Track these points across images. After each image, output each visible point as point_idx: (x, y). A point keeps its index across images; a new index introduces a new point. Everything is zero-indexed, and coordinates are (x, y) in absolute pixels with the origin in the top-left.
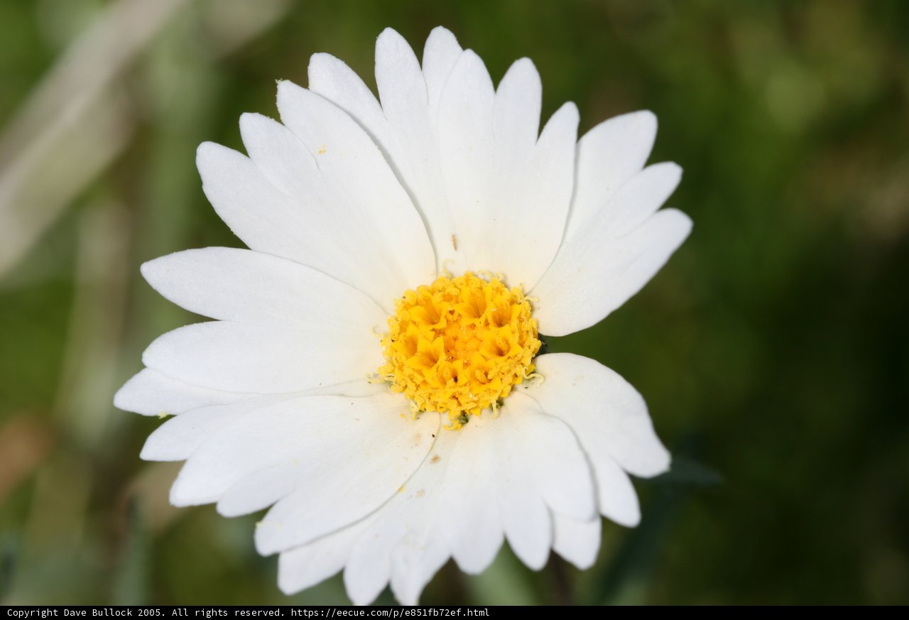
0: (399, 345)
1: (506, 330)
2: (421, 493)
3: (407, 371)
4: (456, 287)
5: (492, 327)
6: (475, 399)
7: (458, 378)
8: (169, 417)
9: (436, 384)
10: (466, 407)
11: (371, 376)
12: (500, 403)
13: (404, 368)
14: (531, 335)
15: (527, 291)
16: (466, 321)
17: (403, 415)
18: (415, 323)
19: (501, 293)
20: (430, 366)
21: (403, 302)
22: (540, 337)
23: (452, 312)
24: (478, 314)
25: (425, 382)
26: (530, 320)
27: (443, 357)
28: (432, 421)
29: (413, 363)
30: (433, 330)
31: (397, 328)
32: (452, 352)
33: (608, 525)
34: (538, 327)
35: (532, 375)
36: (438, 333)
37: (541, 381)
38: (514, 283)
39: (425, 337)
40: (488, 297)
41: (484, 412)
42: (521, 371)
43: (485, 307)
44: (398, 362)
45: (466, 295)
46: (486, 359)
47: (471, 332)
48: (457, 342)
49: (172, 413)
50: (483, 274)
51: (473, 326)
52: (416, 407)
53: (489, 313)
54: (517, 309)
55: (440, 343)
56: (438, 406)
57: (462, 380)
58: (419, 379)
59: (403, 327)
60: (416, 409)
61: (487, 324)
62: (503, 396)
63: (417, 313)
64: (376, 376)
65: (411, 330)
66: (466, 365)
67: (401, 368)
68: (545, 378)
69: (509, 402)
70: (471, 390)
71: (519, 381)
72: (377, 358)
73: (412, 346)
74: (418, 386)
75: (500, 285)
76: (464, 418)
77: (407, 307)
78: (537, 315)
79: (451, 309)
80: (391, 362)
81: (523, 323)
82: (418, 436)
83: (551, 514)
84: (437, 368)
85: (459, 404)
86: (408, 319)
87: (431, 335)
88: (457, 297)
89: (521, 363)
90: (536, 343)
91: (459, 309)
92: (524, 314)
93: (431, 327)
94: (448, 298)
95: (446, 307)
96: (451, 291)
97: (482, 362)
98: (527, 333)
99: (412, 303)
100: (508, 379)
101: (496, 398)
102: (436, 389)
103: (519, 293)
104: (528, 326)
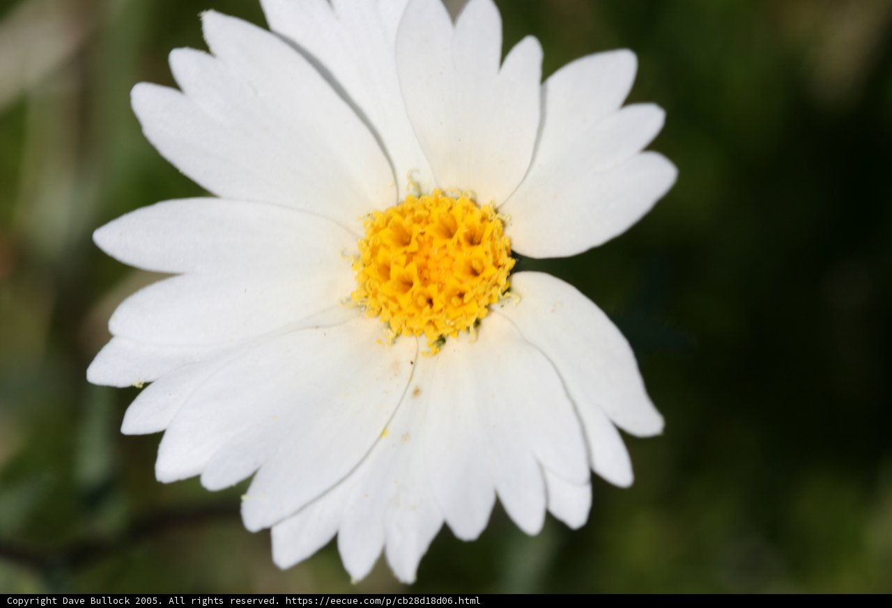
0: (372, 270)
1: (478, 251)
2: (406, 437)
3: (381, 299)
4: (425, 208)
5: (465, 247)
6: (452, 324)
7: (435, 301)
8: (146, 385)
9: (412, 310)
10: (445, 332)
11: (344, 300)
12: (478, 323)
13: (378, 296)
14: (504, 254)
15: (497, 205)
16: (439, 242)
17: (379, 341)
18: (385, 246)
19: (472, 212)
20: (406, 291)
21: (372, 225)
22: (513, 255)
23: (422, 234)
24: (449, 234)
25: (400, 309)
26: (503, 238)
27: (417, 283)
28: (408, 346)
29: (387, 289)
30: (405, 253)
31: (367, 255)
32: (426, 273)
33: (598, 483)
34: (511, 245)
35: (507, 294)
36: (410, 257)
37: (517, 300)
38: (485, 201)
39: (397, 263)
40: (458, 219)
41: (461, 333)
42: (497, 292)
43: (456, 227)
44: (371, 289)
45: (437, 213)
46: (461, 282)
47: (444, 252)
48: (429, 261)
49: (148, 380)
50: (452, 192)
51: (445, 247)
52: (390, 334)
53: (461, 233)
54: (489, 227)
55: (412, 269)
56: (415, 331)
57: (438, 304)
58: (393, 306)
59: (374, 252)
60: (392, 335)
61: (459, 243)
62: (480, 317)
63: (386, 235)
64: (349, 300)
65: (382, 254)
66: (440, 290)
67: (375, 295)
68: (521, 298)
69: (486, 323)
70: (447, 316)
71: (495, 299)
72: (349, 281)
73: (385, 270)
74: (393, 314)
75: (471, 204)
76: (442, 340)
77: (376, 230)
78: (509, 231)
79: (423, 231)
80: (364, 286)
81: (496, 242)
82: (396, 365)
83: (541, 468)
84: (413, 293)
85: (436, 329)
86: (378, 243)
87: (403, 259)
88: (427, 218)
89: (496, 284)
90: (511, 263)
91: (430, 230)
92: (495, 232)
93: (403, 249)
94: (418, 220)
95: (417, 229)
96: (420, 212)
97: (457, 285)
98: (501, 250)
99: (381, 225)
100: (484, 301)
101: (473, 320)
102: (412, 315)
103: (489, 212)
104: (500, 245)
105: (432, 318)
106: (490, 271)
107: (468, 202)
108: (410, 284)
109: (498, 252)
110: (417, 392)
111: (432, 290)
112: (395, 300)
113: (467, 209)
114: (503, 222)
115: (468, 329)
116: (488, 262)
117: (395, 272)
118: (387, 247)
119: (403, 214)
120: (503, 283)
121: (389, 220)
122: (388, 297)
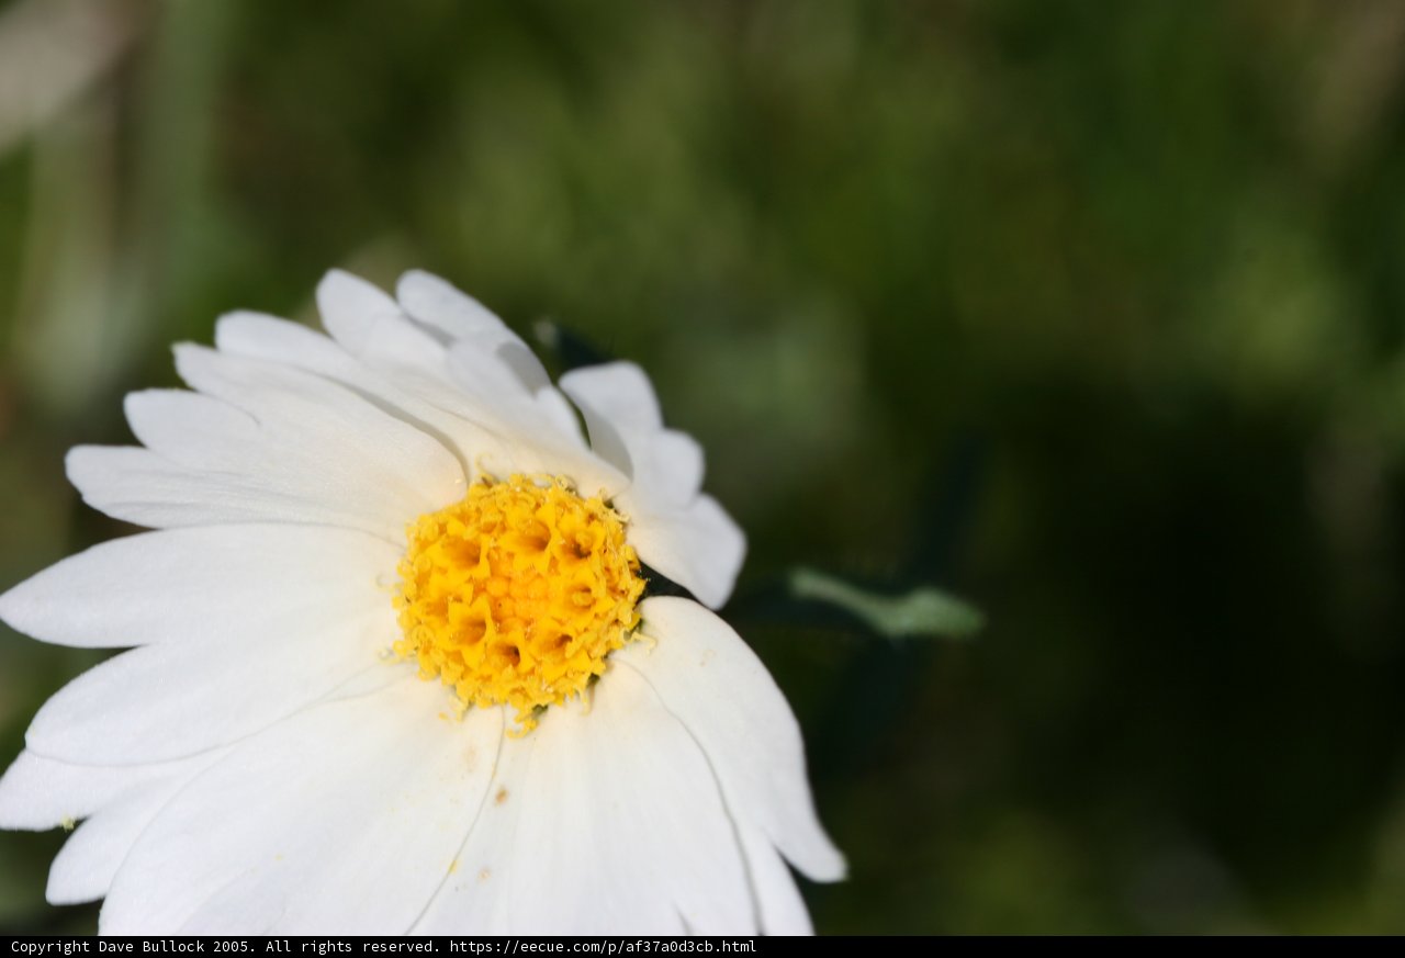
0: (417, 609)
2: (484, 873)
4: (497, 510)
5: (565, 566)
6: (551, 690)
7: (522, 653)
8: (78, 823)
10: (543, 699)
11: (385, 653)
13: (432, 652)
14: (627, 575)
15: (610, 495)
16: (523, 558)
17: (442, 716)
18: (439, 569)
19: (570, 511)
20: (476, 639)
21: (417, 539)
22: (644, 571)
23: (496, 549)
25: (468, 670)
26: (622, 548)
27: (491, 627)
28: (489, 721)
29: (444, 638)
30: (472, 578)
31: (411, 590)
34: (639, 554)
35: (637, 633)
36: (479, 589)
39: (459, 600)
40: (551, 524)
41: (569, 697)
42: (618, 633)
43: (548, 534)
44: (421, 641)
45: (515, 516)
46: (560, 622)
47: (533, 573)
49: (81, 815)
50: (539, 479)
52: (458, 703)
53: (556, 544)
55: (483, 607)
56: (496, 701)
57: (527, 659)
58: (457, 668)
59: (422, 580)
60: (462, 706)
61: (553, 561)
62: (597, 671)
63: (437, 554)
64: (391, 653)
65: (436, 584)
66: (529, 637)
67: (426, 652)
68: (657, 642)
70: (543, 678)
71: (617, 645)
72: (389, 622)
73: (440, 610)
74: (458, 677)
75: (568, 497)
76: (540, 710)
77: (424, 545)
78: (634, 535)
79: (496, 544)
81: (612, 557)
82: (471, 754)
84: (486, 645)
85: (526, 696)
86: (428, 566)
87: (468, 591)
88: (502, 523)
89: (617, 622)
90: (638, 586)
92: (609, 541)
93: (467, 574)
94: (489, 529)
95: (487, 543)
96: (490, 517)
97: (555, 626)
98: (620, 573)
99: (431, 538)
100: (600, 651)
101: (585, 679)
102: (487, 679)
103: (598, 508)
104: (619, 560)
105: (519, 684)
106: (605, 603)
107: (564, 495)
108: (482, 625)
109: (615, 574)
110: (502, 796)
111: (516, 637)
112: (457, 657)
113: (561, 504)
114: (624, 525)
115: (577, 693)
116: (599, 590)
117: (456, 611)
118: (443, 571)
119: (463, 518)
120: (628, 620)
121: (442, 529)
122: (448, 654)
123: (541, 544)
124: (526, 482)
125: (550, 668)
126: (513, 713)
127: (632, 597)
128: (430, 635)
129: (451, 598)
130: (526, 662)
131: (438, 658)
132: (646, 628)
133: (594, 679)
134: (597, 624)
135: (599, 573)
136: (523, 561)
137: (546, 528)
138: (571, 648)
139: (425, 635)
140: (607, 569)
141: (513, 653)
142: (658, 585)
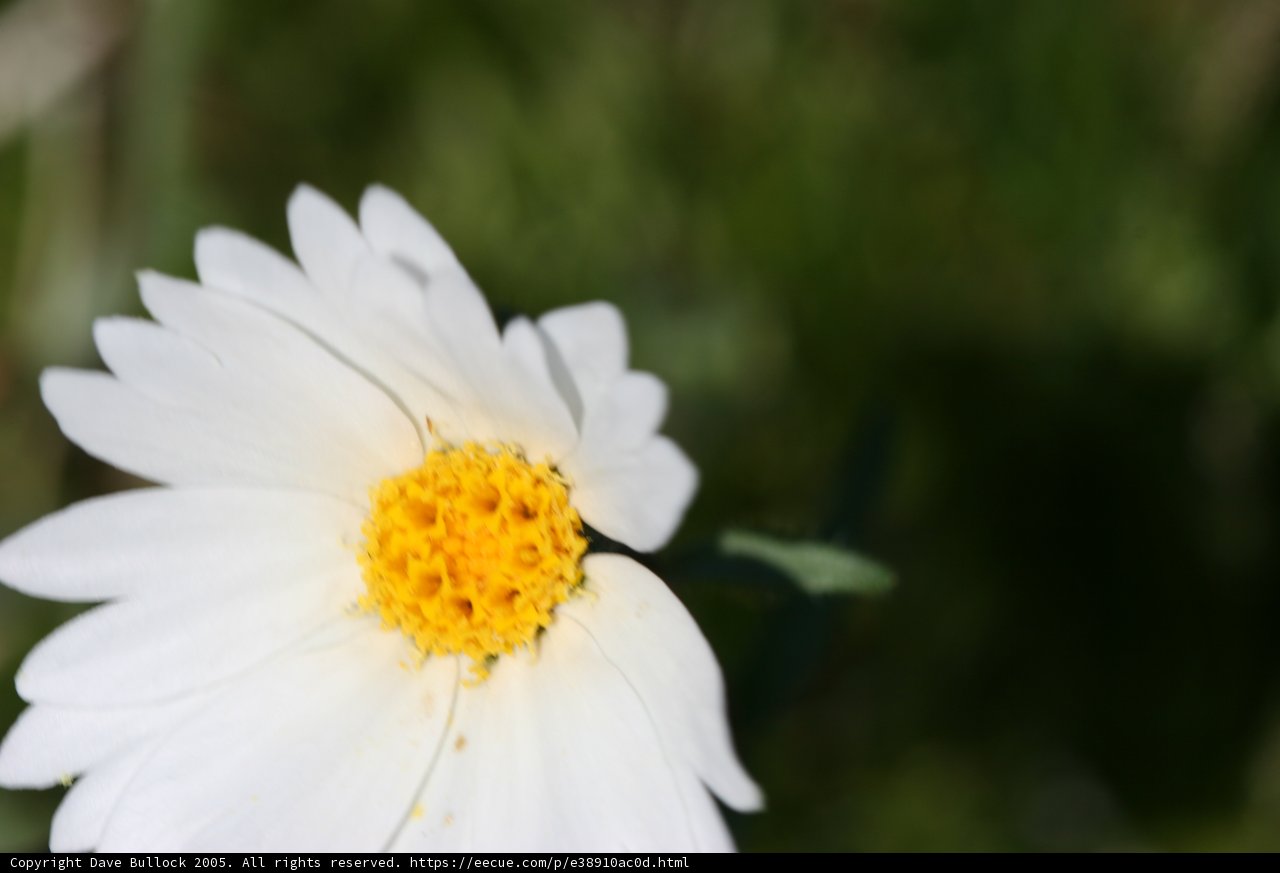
0: (380, 566)
2: (449, 818)
4: (452, 474)
5: (513, 526)
6: (502, 640)
7: (474, 606)
9: (442, 622)
10: (492, 649)
11: (350, 607)
13: (393, 605)
14: (570, 534)
15: (555, 461)
16: (475, 519)
17: (402, 665)
18: (400, 529)
19: (519, 476)
20: (433, 593)
21: (379, 502)
22: (586, 531)
23: (452, 511)
25: (425, 621)
27: (447, 582)
28: (444, 668)
29: (404, 592)
30: (429, 537)
31: (374, 546)
36: (436, 547)
39: (417, 556)
40: (501, 487)
41: (517, 649)
42: (563, 588)
43: (498, 497)
45: (470, 481)
46: (510, 578)
48: (466, 545)
50: (491, 446)
51: (485, 527)
52: (417, 652)
53: (506, 505)
54: (546, 495)
55: (439, 564)
56: (451, 650)
59: (383, 540)
60: (419, 655)
61: (504, 522)
62: (543, 624)
63: (398, 515)
64: (355, 606)
65: (397, 543)
66: (481, 591)
67: (388, 605)
68: (597, 596)
69: (552, 632)
71: (561, 599)
72: (353, 578)
73: (400, 566)
74: (417, 628)
75: (517, 463)
76: (492, 659)
77: (385, 506)
78: (576, 497)
79: (452, 506)
81: (556, 518)
82: (428, 699)
84: (442, 598)
85: (479, 646)
86: (390, 526)
87: (425, 550)
88: (457, 487)
89: (561, 578)
90: (579, 545)
91: (461, 504)
92: (554, 503)
93: (424, 533)
94: (445, 492)
95: (443, 505)
96: (446, 481)
97: (504, 581)
98: (564, 532)
99: (392, 501)
100: (545, 604)
101: (531, 631)
102: (442, 630)
103: (542, 471)
104: (564, 521)
105: (471, 634)
106: (551, 560)
107: (512, 461)
108: (438, 580)
109: (560, 535)
110: (460, 743)
111: (469, 591)
112: (416, 610)
113: (512, 471)
114: (567, 487)
115: (525, 644)
116: (545, 548)
117: (415, 568)
118: (403, 531)
119: (422, 482)
120: (571, 575)
121: (403, 492)
122: (407, 607)
123: (492, 506)
124: (479, 449)
125: (500, 620)
126: (468, 661)
127: (575, 555)
128: (390, 588)
129: (410, 556)
130: (479, 614)
131: (399, 610)
132: (588, 584)
133: (541, 630)
134: (544, 580)
135: (545, 532)
136: (476, 522)
137: (497, 492)
138: (519, 601)
139: (386, 589)
140: (553, 530)
141: (467, 607)
142: (598, 543)
